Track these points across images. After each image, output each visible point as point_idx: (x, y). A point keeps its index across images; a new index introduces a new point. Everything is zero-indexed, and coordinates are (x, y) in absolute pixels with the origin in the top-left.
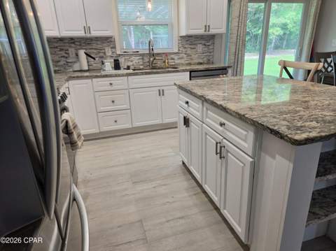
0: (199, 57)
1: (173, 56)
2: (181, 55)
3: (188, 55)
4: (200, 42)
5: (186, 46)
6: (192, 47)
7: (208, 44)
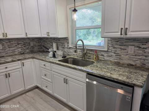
0: (130, 59)
1: (103, 53)
2: (110, 54)
3: (117, 55)
4: (132, 44)
5: (116, 46)
6: (122, 47)
7: (143, 46)
